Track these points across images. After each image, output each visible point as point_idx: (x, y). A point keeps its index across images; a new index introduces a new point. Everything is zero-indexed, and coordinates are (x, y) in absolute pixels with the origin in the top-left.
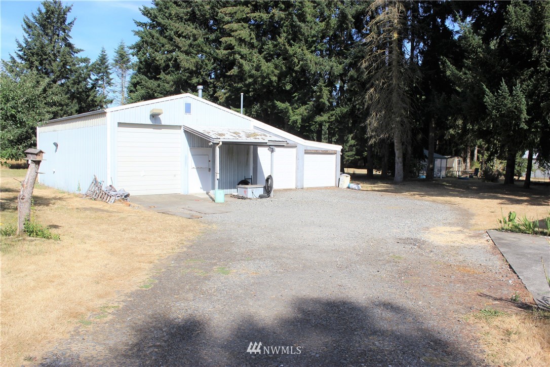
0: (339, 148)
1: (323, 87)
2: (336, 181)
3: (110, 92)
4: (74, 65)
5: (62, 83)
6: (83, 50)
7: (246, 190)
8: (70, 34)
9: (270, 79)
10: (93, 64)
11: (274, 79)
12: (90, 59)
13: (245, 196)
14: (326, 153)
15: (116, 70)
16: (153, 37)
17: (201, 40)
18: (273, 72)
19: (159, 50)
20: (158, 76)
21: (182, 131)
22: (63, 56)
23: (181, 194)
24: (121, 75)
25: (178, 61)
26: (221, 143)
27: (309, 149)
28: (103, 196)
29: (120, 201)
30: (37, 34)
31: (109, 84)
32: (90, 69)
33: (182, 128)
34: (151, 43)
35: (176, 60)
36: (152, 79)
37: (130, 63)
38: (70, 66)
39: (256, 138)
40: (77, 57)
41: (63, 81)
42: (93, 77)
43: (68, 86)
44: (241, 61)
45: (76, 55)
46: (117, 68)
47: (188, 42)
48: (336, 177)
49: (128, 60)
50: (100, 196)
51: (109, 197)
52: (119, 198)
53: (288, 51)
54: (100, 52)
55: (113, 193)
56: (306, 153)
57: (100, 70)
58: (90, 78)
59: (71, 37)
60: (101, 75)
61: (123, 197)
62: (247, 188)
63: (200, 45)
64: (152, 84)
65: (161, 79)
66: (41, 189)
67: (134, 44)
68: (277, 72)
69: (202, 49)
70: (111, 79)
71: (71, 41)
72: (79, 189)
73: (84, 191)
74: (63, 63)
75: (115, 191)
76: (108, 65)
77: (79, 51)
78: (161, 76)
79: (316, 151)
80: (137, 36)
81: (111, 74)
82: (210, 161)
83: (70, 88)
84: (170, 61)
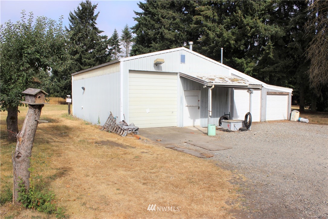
0: (290, 91)
1: (271, 47)
2: (288, 116)
3: (120, 57)
4: (98, 40)
5: (91, 52)
6: (103, 31)
7: (229, 124)
8: (96, 21)
9: (229, 43)
10: (109, 40)
11: (232, 42)
12: (107, 37)
13: (229, 129)
14: (281, 94)
15: (123, 43)
16: (146, 20)
17: (178, 20)
18: (231, 38)
19: (150, 28)
20: (150, 45)
21: (178, 77)
22: (92, 34)
23: (177, 127)
24: (126, 46)
25: (163, 34)
26: (213, 86)
27: (270, 91)
28: (117, 130)
29: (131, 134)
30: (77, 23)
31: (119, 52)
32: (107, 42)
33: (179, 75)
34: (145, 24)
35: (162, 33)
36: (146, 47)
37: (132, 38)
38: (95, 41)
39: (239, 82)
40: (100, 36)
41: (92, 50)
42: (109, 47)
43: (94, 53)
44: (208, 31)
45: (99, 34)
46: (123, 42)
47: (170, 22)
48: (288, 113)
49: (130, 36)
50: (115, 130)
51: (122, 131)
52: (130, 132)
53: (243, 22)
54: (114, 32)
55: (126, 127)
56: (268, 94)
57: (114, 43)
58: (107, 48)
59: (96, 24)
60: (114, 46)
61: (134, 131)
62: (230, 123)
63: (178, 23)
64: (146, 50)
65: (152, 46)
66: (73, 120)
67: (134, 26)
68: (234, 37)
69: (179, 26)
70: (120, 49)
71: (96, 26)
72: (99, 122)
73: (103, 123)
74: (92, 39)
75: (127, 126)
76: (118, 40)
77: (101, 32)
78: (152, 45)
79: (275, 93)
80: (136, 21)
81: (120, 45)
82: (199, 101)
83: (95, 54)
84: (158, 35)
